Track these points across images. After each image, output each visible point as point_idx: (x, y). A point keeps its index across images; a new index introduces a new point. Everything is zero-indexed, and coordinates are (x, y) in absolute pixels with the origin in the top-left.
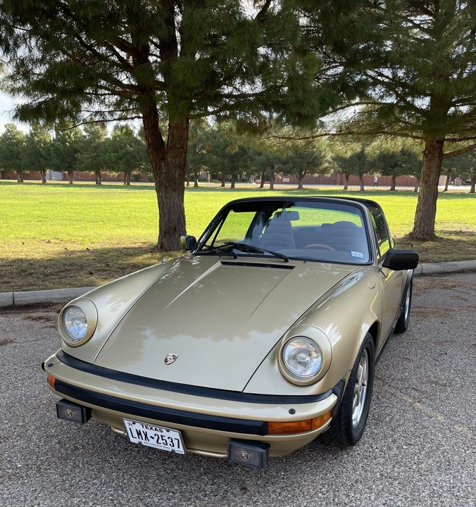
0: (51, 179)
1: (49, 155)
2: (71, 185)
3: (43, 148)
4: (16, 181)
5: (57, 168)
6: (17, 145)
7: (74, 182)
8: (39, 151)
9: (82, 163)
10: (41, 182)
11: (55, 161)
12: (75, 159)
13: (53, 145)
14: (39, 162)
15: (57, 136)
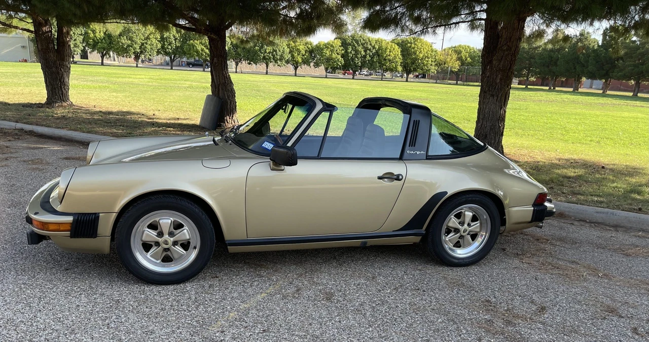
0: (591, 87)
1: (587, 61)
2: (604, 95)
3: (583, 54)
4: (547, 88)
5: (592, 76)
6: (559, 52)
7: (609, 92)
8: (577, 58)
9: (621, 70)
10: (571, 90)
11: (591, 68)
12: (614, 67)
13: (594, 51)
14: (575, 68)
15: (603, 41)
